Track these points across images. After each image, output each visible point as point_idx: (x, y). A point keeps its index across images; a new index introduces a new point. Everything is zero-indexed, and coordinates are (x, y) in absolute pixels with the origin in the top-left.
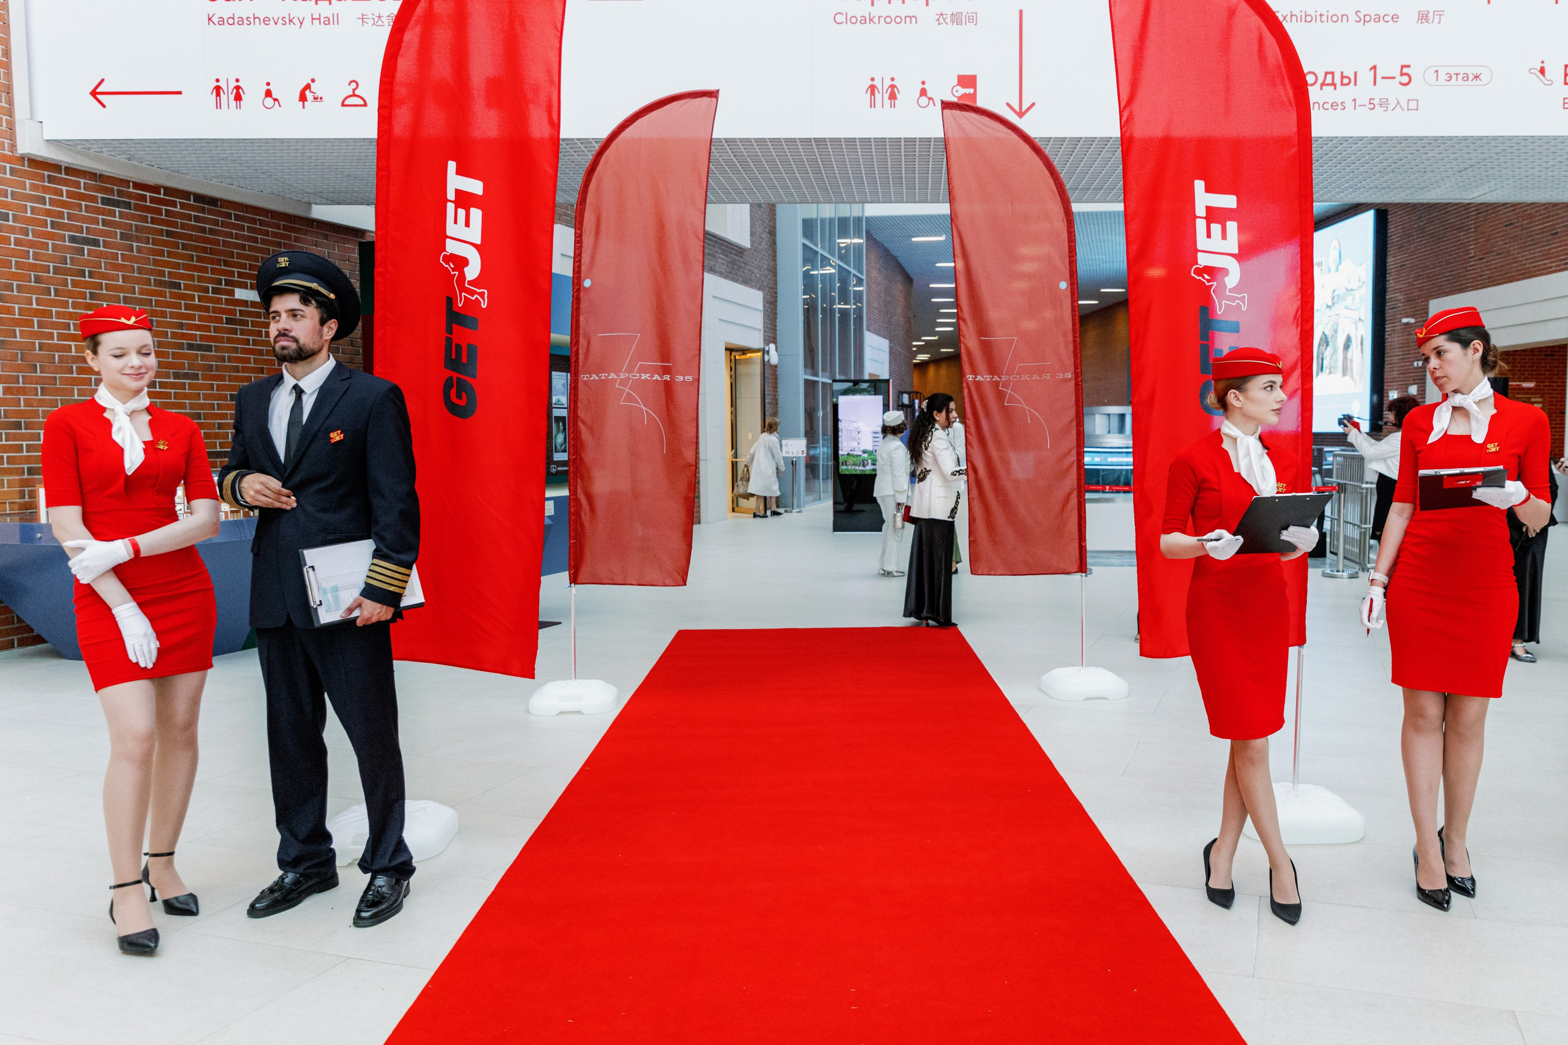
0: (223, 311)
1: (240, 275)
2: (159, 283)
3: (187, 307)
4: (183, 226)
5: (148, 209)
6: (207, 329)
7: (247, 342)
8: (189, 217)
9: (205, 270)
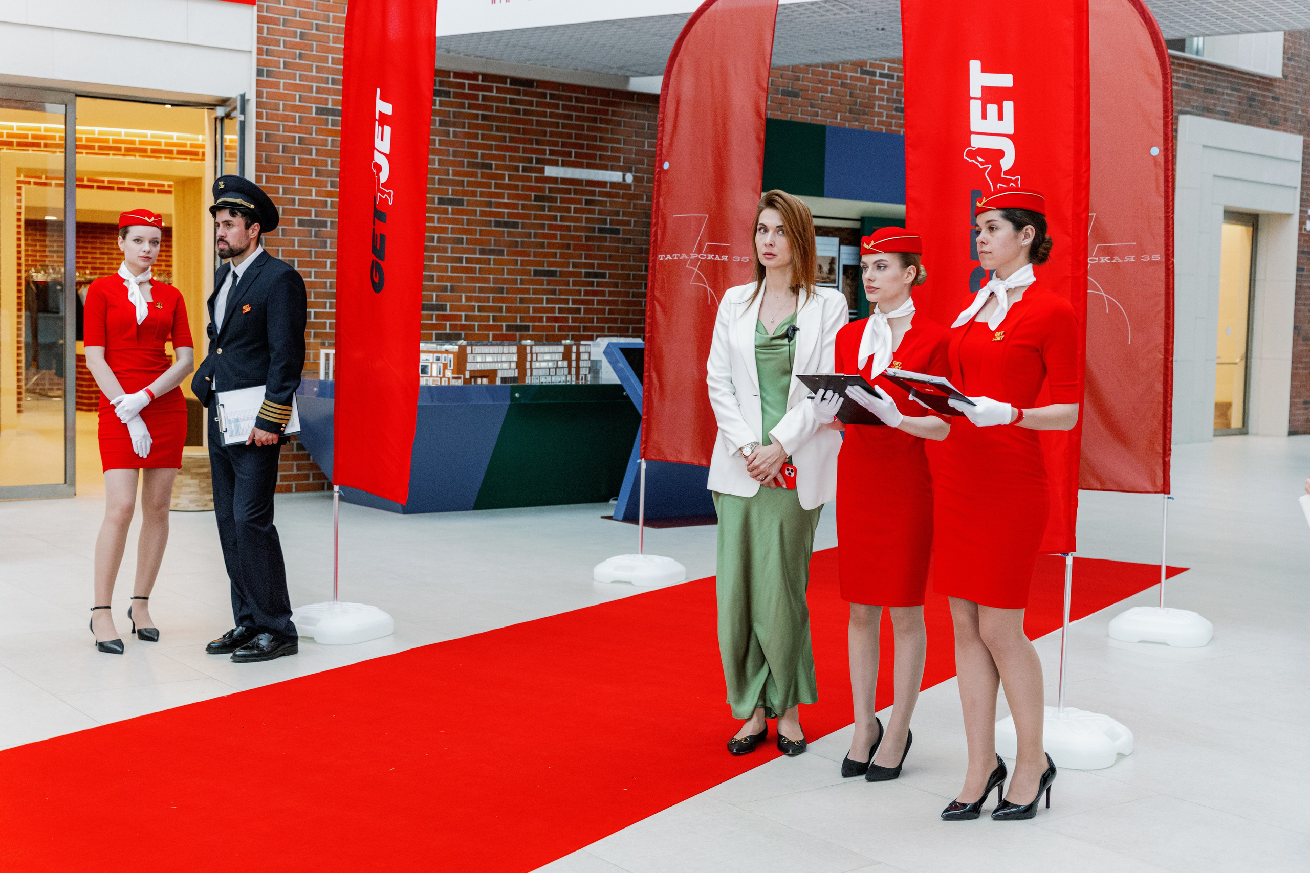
0: (532, 189)
1: (552, 153)
2: (471, 165)
3: (497, 186)
4: (498, 109)
5: (466, 96)
6: (515, 206)
7: (555, 218)
8: (504, 100)
9: (516, 150)
